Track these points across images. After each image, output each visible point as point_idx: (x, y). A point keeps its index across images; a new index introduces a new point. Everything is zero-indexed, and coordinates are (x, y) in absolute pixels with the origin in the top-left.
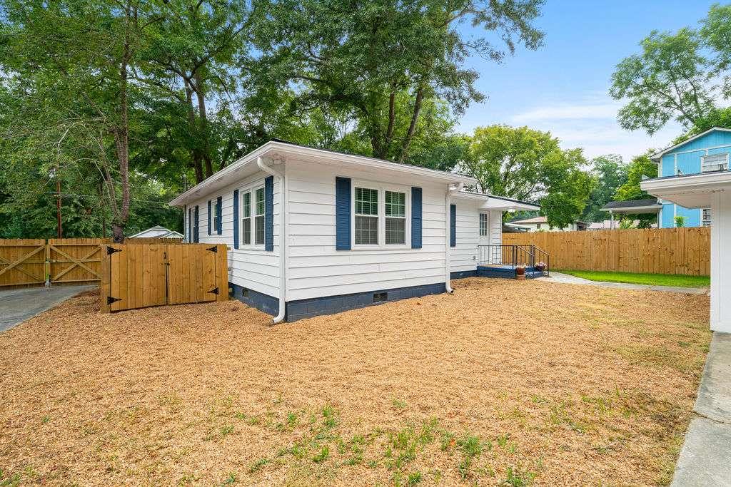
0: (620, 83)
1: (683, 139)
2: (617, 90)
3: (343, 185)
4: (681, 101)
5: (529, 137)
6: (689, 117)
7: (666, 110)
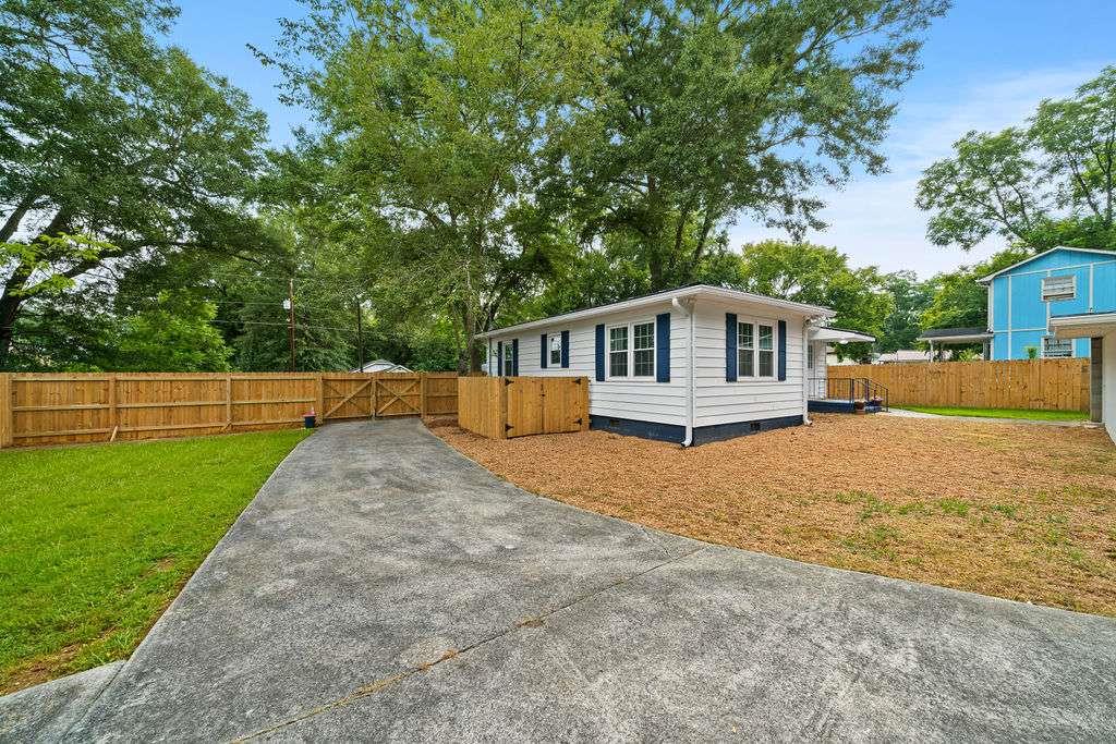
0: (928, 190)
1: (1006, 255)
2: (926, 200)
3: (731, 319)
4: (1005, 212)
5: (813, 255)
6: (1015, 230)
7: (985, 222)
